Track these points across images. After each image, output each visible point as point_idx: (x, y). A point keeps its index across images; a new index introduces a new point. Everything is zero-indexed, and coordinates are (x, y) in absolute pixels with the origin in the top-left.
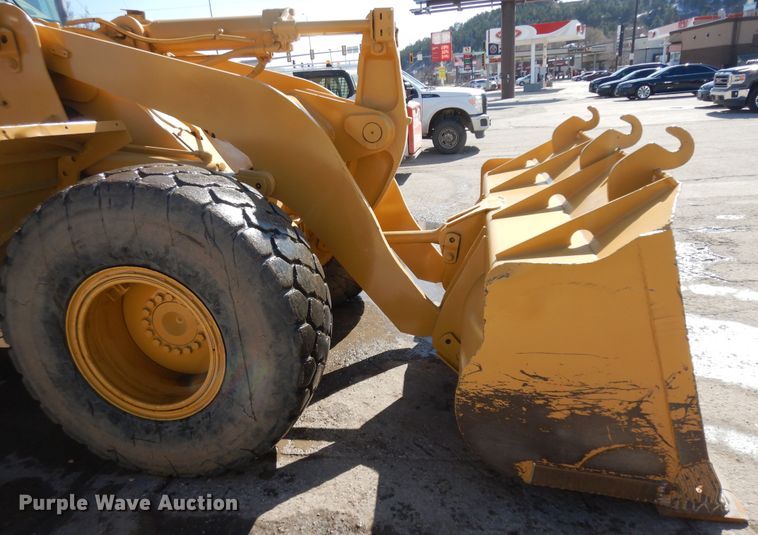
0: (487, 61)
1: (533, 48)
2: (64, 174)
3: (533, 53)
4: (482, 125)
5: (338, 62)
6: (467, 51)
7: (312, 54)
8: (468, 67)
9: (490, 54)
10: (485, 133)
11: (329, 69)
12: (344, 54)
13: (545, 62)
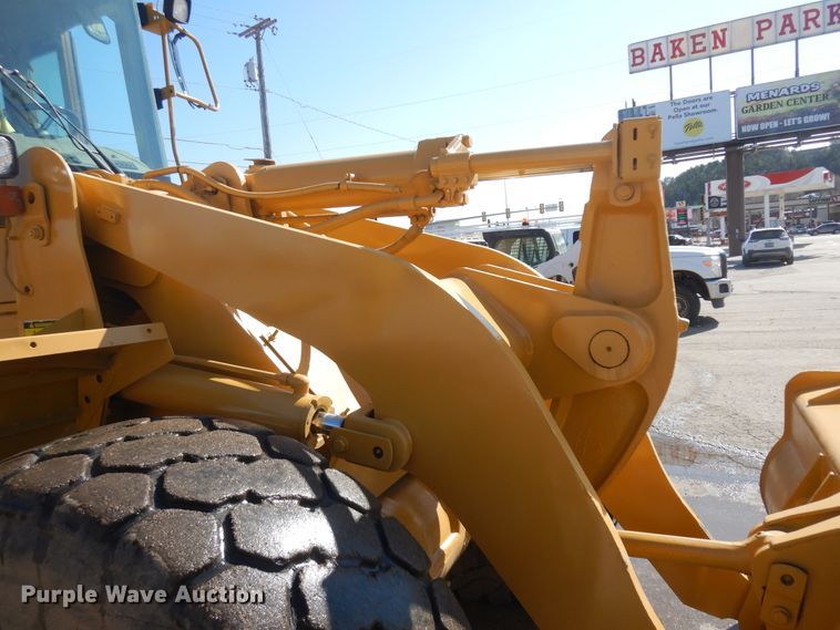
0: (707, 215)
1: (767, 200)
2: (87, 399)
3: (767, 205)
4: (721, 292)
5: (536, 220)
6: (680, 205)
7: (508, 213)
8: (682, 222)
9: (710, 207)
10: (725, 301)
11: (526, 228)
12: (542, 212)
13: (782, 213)
